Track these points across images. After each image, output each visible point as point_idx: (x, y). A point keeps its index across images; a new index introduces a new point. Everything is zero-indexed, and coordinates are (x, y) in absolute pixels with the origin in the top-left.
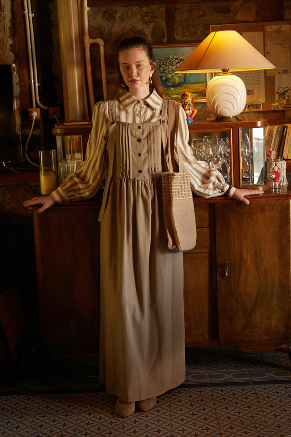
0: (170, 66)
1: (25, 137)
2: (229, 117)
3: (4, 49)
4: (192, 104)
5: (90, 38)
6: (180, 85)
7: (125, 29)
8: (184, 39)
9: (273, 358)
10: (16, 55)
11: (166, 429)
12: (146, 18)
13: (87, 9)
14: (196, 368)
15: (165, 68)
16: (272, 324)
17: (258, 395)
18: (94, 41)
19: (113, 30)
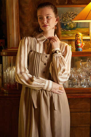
0: (69, 18)
4: (82, 40)
8: (77, 2)
15: (66, 19)
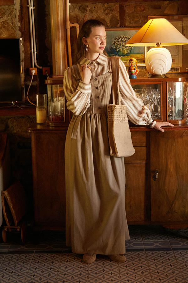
1: (27, 86)
2: (160, 75)
3: (15, 29)
4: (137, 67)
5: (70, 23)
6: (127, 54)
7: (93, 17)
8: (131, 25)
9: (185, 233)
10: (22, 33)
11: (117, 279)
12: (106, 11)
13: (69, 4)
14: (135, 238)
15: (118, 44)
16: (186, 210)
17: (177, 257)
18: (73, 25)
19: (85, 18)
